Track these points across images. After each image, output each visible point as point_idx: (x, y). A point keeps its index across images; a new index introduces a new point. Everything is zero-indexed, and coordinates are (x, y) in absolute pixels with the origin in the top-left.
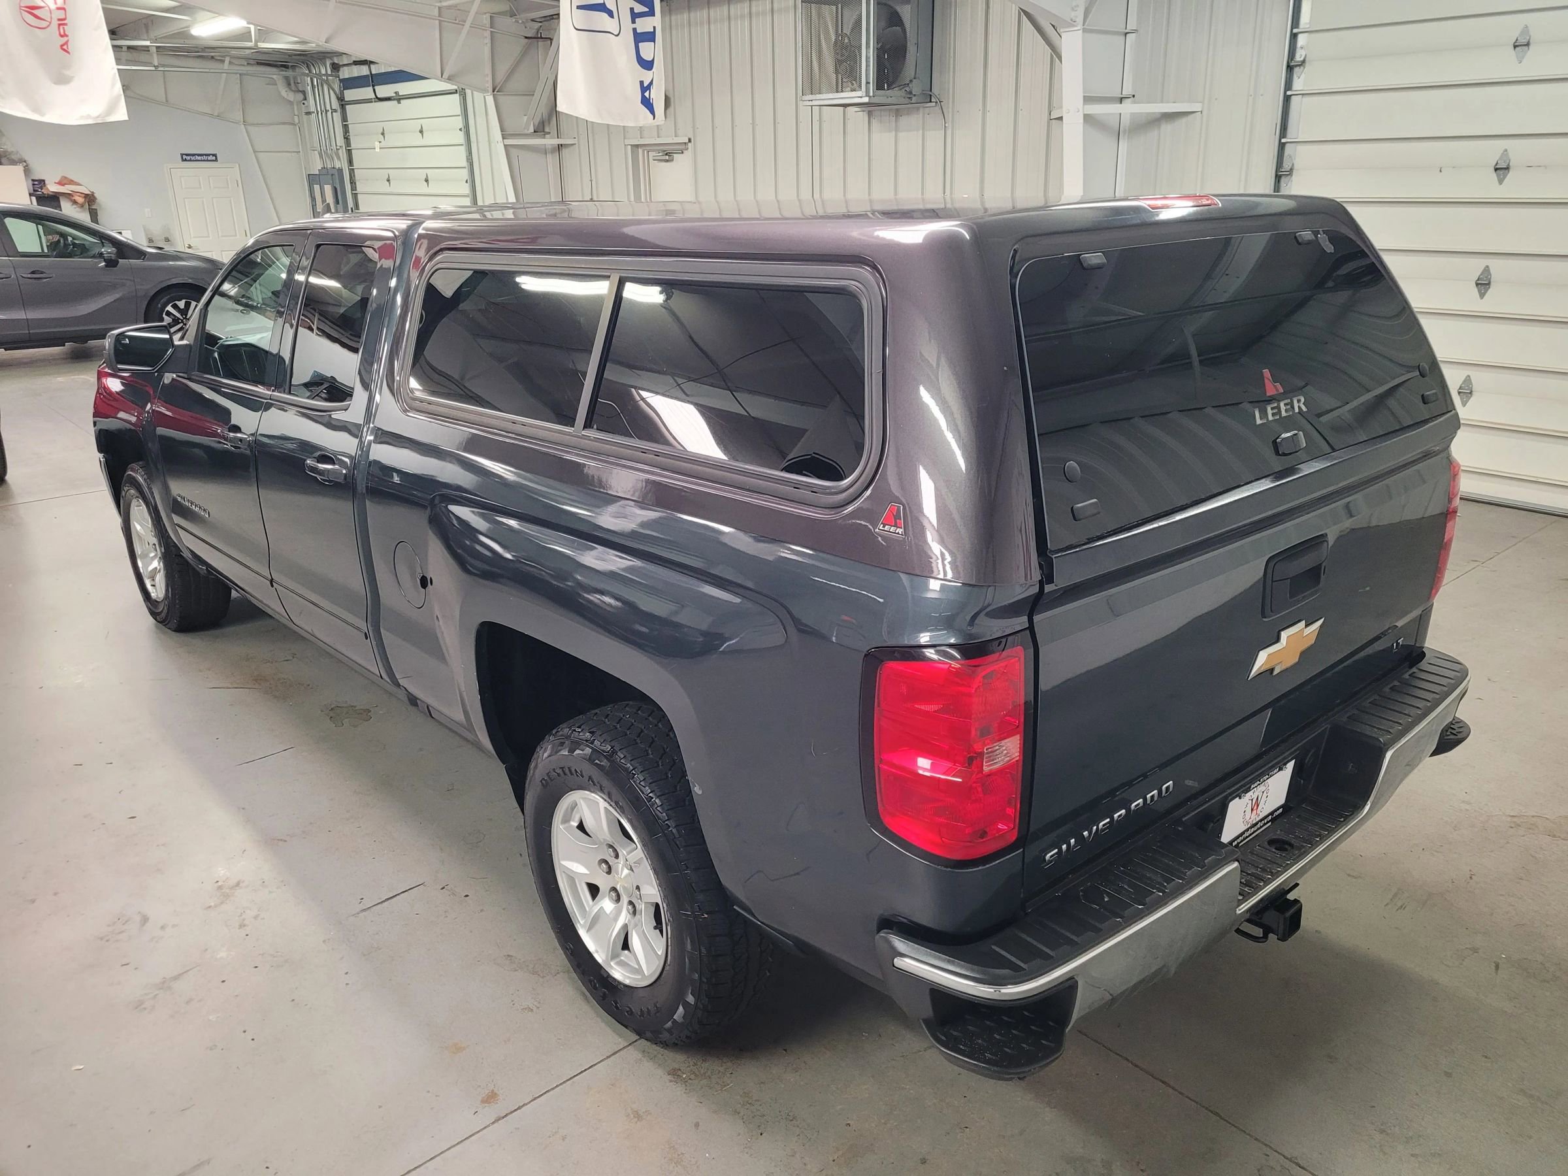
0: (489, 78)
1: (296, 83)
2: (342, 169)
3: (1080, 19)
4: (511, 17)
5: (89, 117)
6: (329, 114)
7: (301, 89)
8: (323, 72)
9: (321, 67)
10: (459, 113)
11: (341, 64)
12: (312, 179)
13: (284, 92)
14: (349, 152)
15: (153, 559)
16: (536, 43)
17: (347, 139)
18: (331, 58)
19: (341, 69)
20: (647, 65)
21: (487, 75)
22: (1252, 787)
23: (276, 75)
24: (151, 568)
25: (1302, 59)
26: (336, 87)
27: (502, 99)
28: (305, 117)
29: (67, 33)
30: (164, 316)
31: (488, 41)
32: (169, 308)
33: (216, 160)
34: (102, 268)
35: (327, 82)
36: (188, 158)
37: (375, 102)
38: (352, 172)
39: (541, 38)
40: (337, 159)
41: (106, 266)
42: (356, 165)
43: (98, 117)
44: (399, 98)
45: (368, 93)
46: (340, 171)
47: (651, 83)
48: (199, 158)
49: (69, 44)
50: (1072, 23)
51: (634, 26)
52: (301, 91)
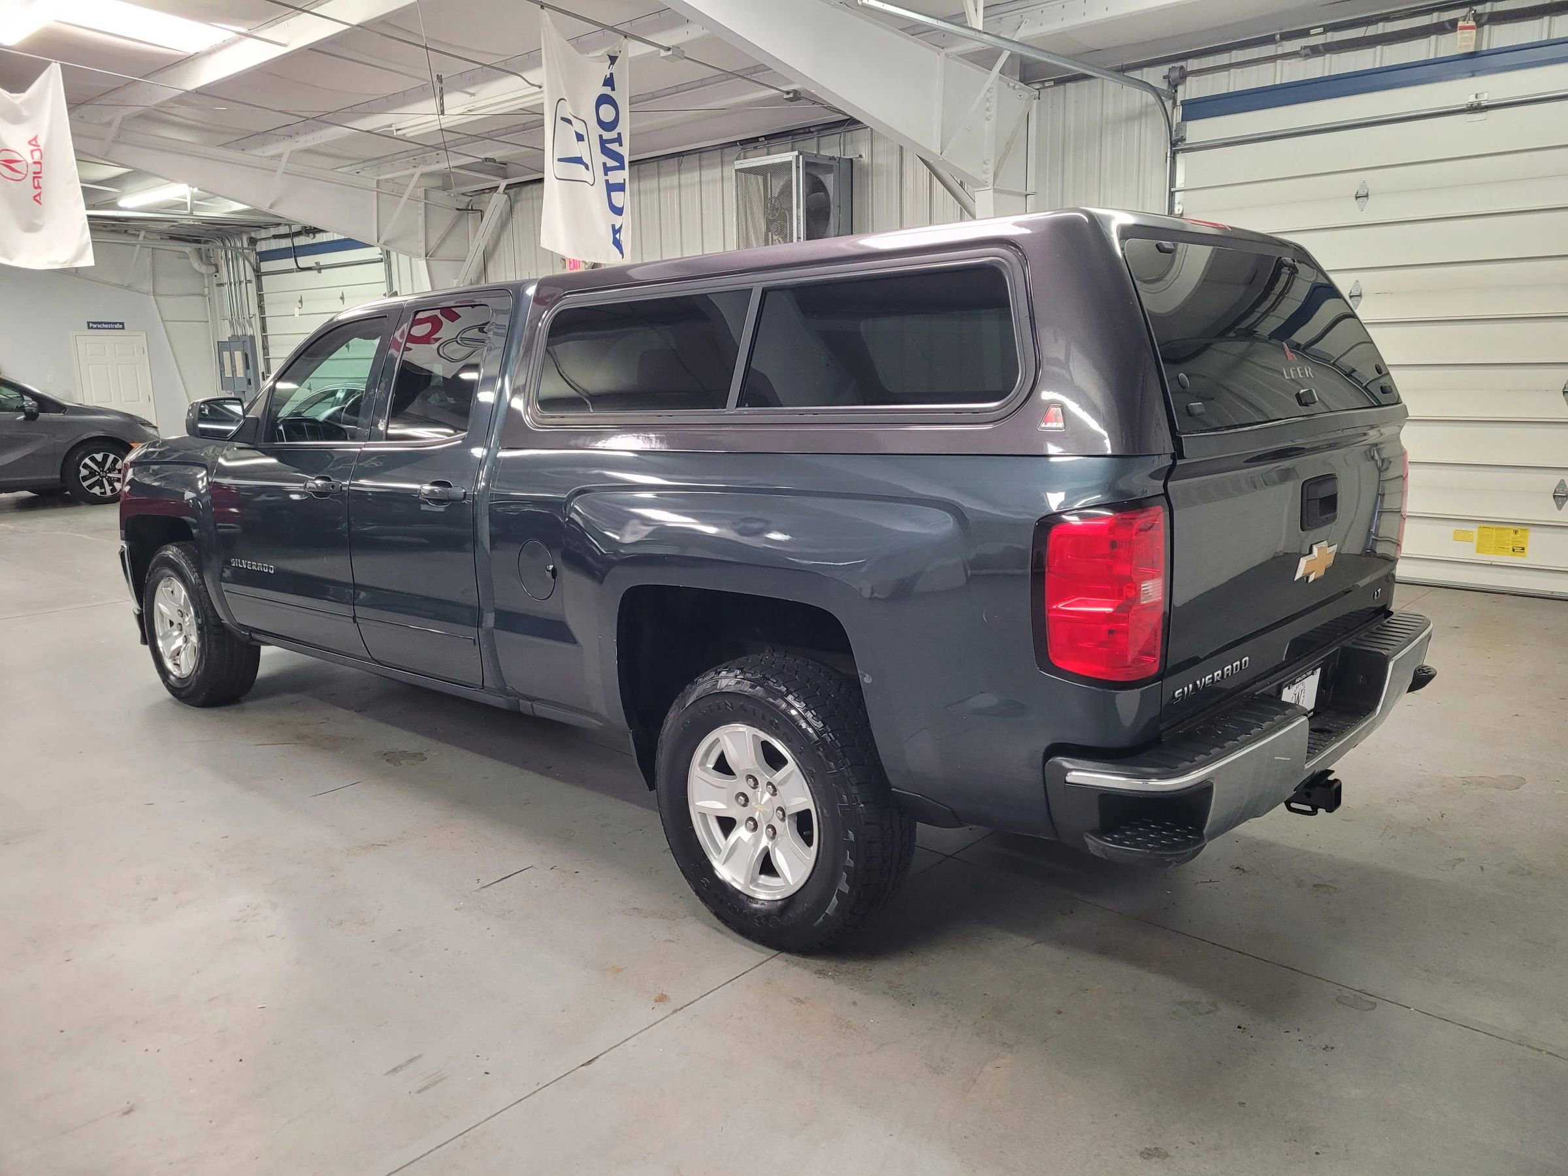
0: (423, 244)
1: (208, 257)
2: (254, 336)
3: (991, 180)
4: (444, 190)
5: (56, 262)
6: (243, 285)
7: (213, 263)
8: (239, 245)
9: (236, 239)
10: (384, 279)
11: (258, 238)
12: (222, 346)
13: (196, 264)
14: (263, 320)
15: (177, 637)
16: (466, 214)
17: (261, 308)
18: (247, 233)
19: (258, 243)
20: (618, 211)
21: (421, 242)
22: (1297, 681)
23: (188, 248)
24: (174, 648)
25: (1180, 212)
26: (252, 259)
27: (432, 263)
28: (216, 288)
29: (41, 185)
30: (81, 468)
31: (422, 211)
32: (87, 461)
33: (123, 328)
34: (20, 421)
35: (243, 254)
36: (95, 326)
37: (297, 272)
38: (265, 339)
39: (472, 210)
40: (249, 327)
41: (25, 419)
42: (269, 332)
43: (65, 262)
44: (319, 268)
45: (289, 263)
46: (252, 338)
47: (621, 227)
48: (106, 326)
49: (42, 195)
50: (982, 184)
51: (607, 178)
52: (213, 265)
